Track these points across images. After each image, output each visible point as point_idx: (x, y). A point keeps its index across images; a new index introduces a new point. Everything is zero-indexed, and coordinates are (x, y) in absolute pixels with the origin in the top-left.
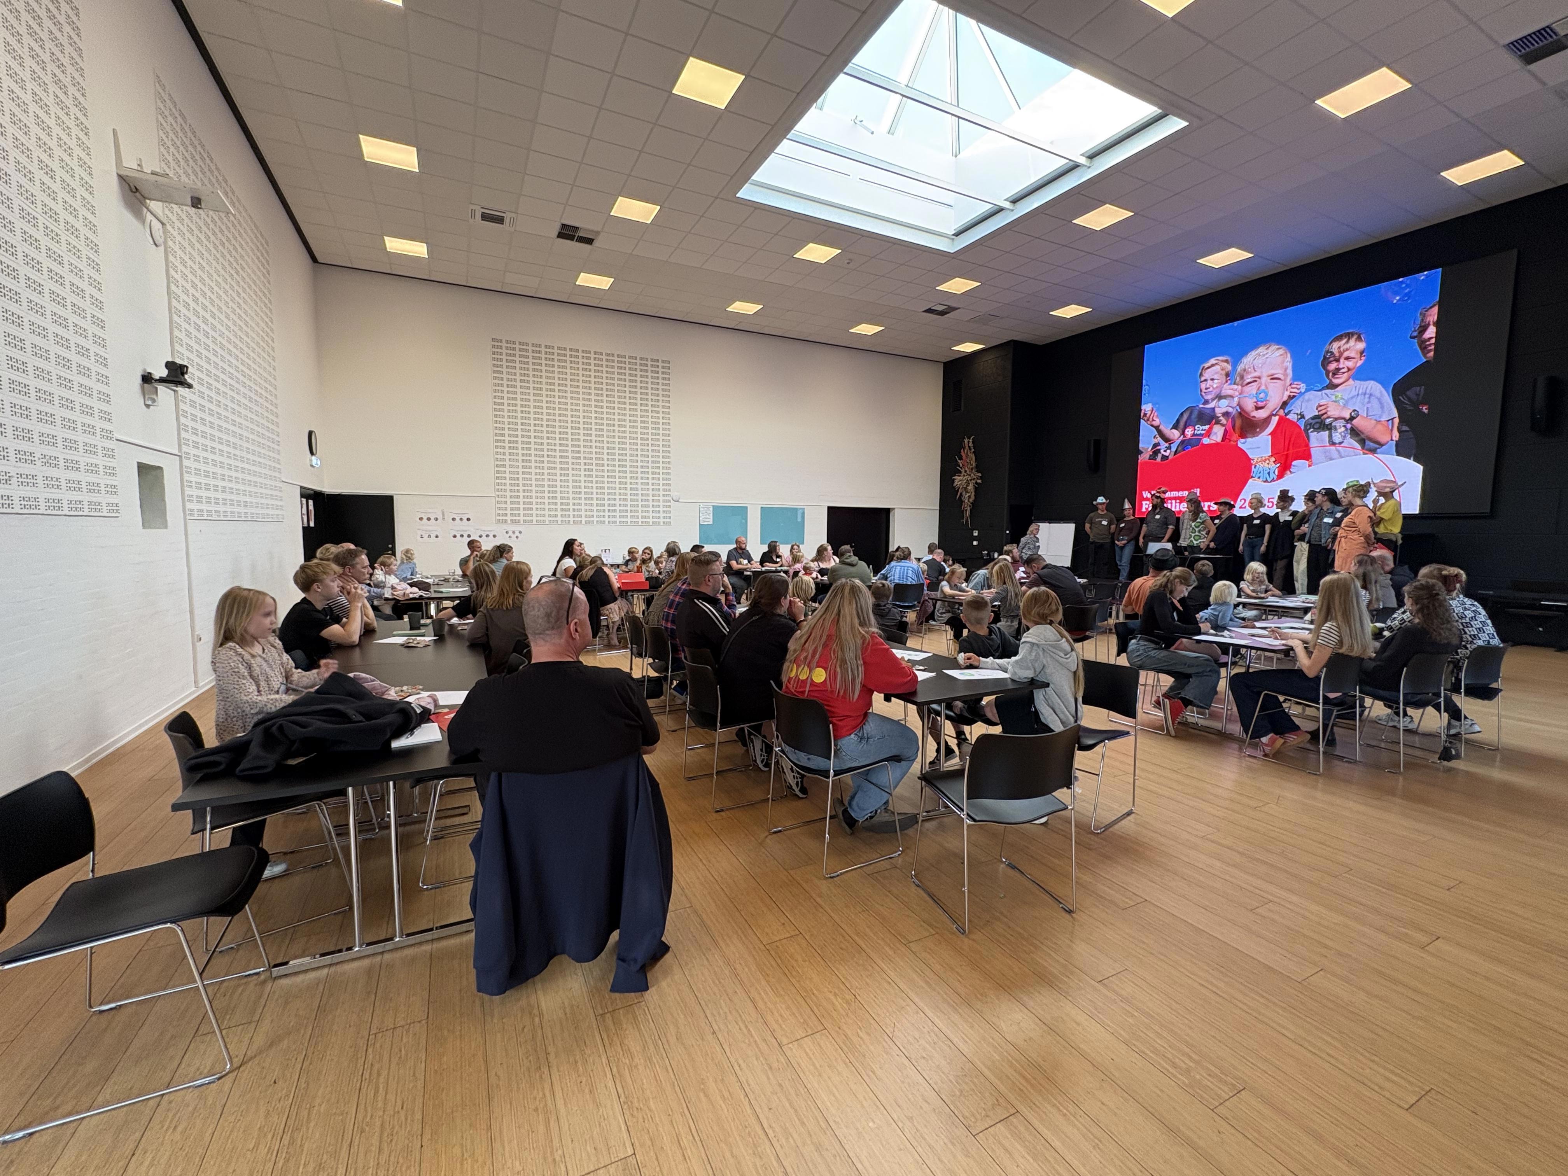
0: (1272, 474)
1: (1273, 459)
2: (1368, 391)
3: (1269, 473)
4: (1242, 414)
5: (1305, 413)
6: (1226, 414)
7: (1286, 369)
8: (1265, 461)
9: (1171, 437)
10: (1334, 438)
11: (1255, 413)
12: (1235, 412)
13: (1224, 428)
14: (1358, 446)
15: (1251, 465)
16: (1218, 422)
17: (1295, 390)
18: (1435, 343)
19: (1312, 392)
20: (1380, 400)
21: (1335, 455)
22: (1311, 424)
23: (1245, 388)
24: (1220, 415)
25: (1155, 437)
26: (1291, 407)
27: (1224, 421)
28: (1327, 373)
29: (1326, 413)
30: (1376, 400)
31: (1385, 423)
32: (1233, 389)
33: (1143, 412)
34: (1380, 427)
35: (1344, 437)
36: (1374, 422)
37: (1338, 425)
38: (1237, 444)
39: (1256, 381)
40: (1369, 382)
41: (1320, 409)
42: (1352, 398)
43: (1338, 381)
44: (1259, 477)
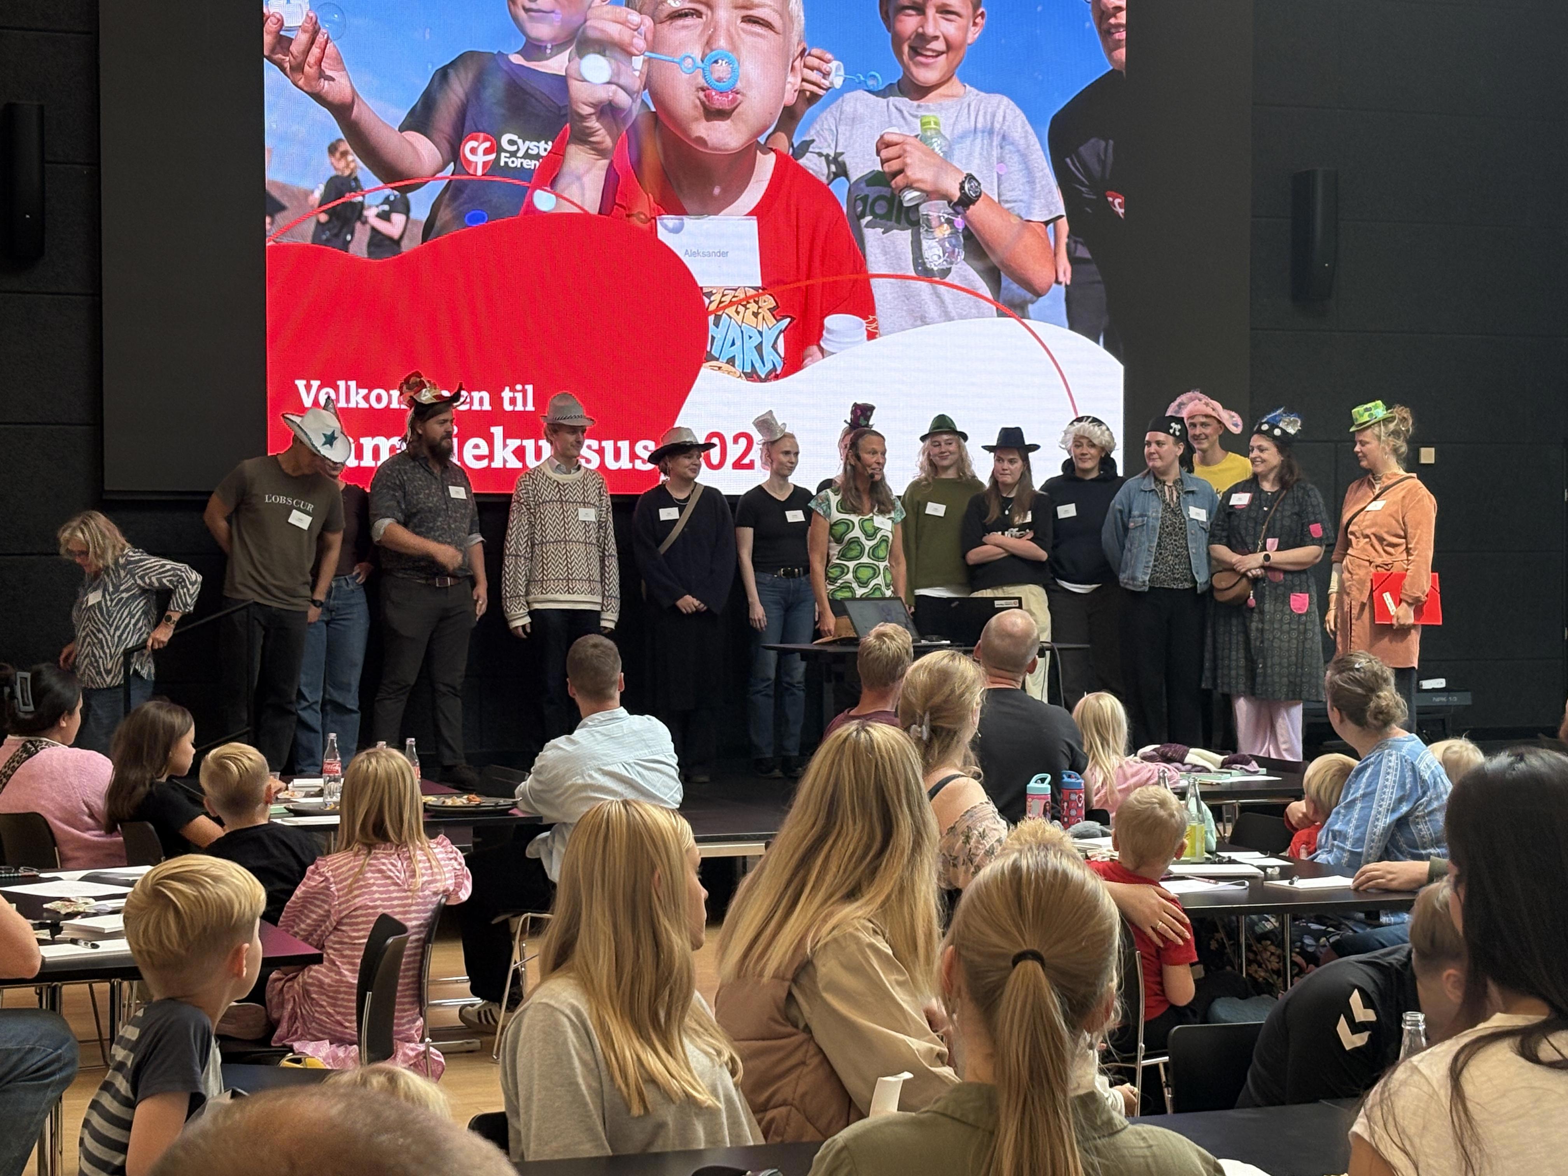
0: (767, 349)
1: (768, 302)
2: (997, 126)
3: (759, 348)
5: (846, 159)
6: (608, 111)
8: (745, 302)
9: (407, 162)
10: (927, 254)
11: (702, 129)
12: (636, 110)
13: (605, 162)
14: (984, 289)
15: (706, 313)
16: (583, 137)
17: (814, 76)
18: (1128, 26)
19: (861, 94)
20: (1024, 158)
21: (932, 310)
22: (865, 199)
23: (666, 29)
24: (587, 110)
25: (332, 149)
26: (807, 130)
27: (602, 135)
28: (897, 41)
29: (901, 171)
30: (1016, 158)
31: (1040, 229)
32: (624, 23)
33: (270, 26)
34: (1029, 239)
35: (950, 256)
36: (1015, 221)
37: (934, 214)
38: (654, 230)
39: (699, 14)
40: (996, 98)
41: (885, 153)
42: (963, 137)
43: (926, 75)
44: (731, 361)
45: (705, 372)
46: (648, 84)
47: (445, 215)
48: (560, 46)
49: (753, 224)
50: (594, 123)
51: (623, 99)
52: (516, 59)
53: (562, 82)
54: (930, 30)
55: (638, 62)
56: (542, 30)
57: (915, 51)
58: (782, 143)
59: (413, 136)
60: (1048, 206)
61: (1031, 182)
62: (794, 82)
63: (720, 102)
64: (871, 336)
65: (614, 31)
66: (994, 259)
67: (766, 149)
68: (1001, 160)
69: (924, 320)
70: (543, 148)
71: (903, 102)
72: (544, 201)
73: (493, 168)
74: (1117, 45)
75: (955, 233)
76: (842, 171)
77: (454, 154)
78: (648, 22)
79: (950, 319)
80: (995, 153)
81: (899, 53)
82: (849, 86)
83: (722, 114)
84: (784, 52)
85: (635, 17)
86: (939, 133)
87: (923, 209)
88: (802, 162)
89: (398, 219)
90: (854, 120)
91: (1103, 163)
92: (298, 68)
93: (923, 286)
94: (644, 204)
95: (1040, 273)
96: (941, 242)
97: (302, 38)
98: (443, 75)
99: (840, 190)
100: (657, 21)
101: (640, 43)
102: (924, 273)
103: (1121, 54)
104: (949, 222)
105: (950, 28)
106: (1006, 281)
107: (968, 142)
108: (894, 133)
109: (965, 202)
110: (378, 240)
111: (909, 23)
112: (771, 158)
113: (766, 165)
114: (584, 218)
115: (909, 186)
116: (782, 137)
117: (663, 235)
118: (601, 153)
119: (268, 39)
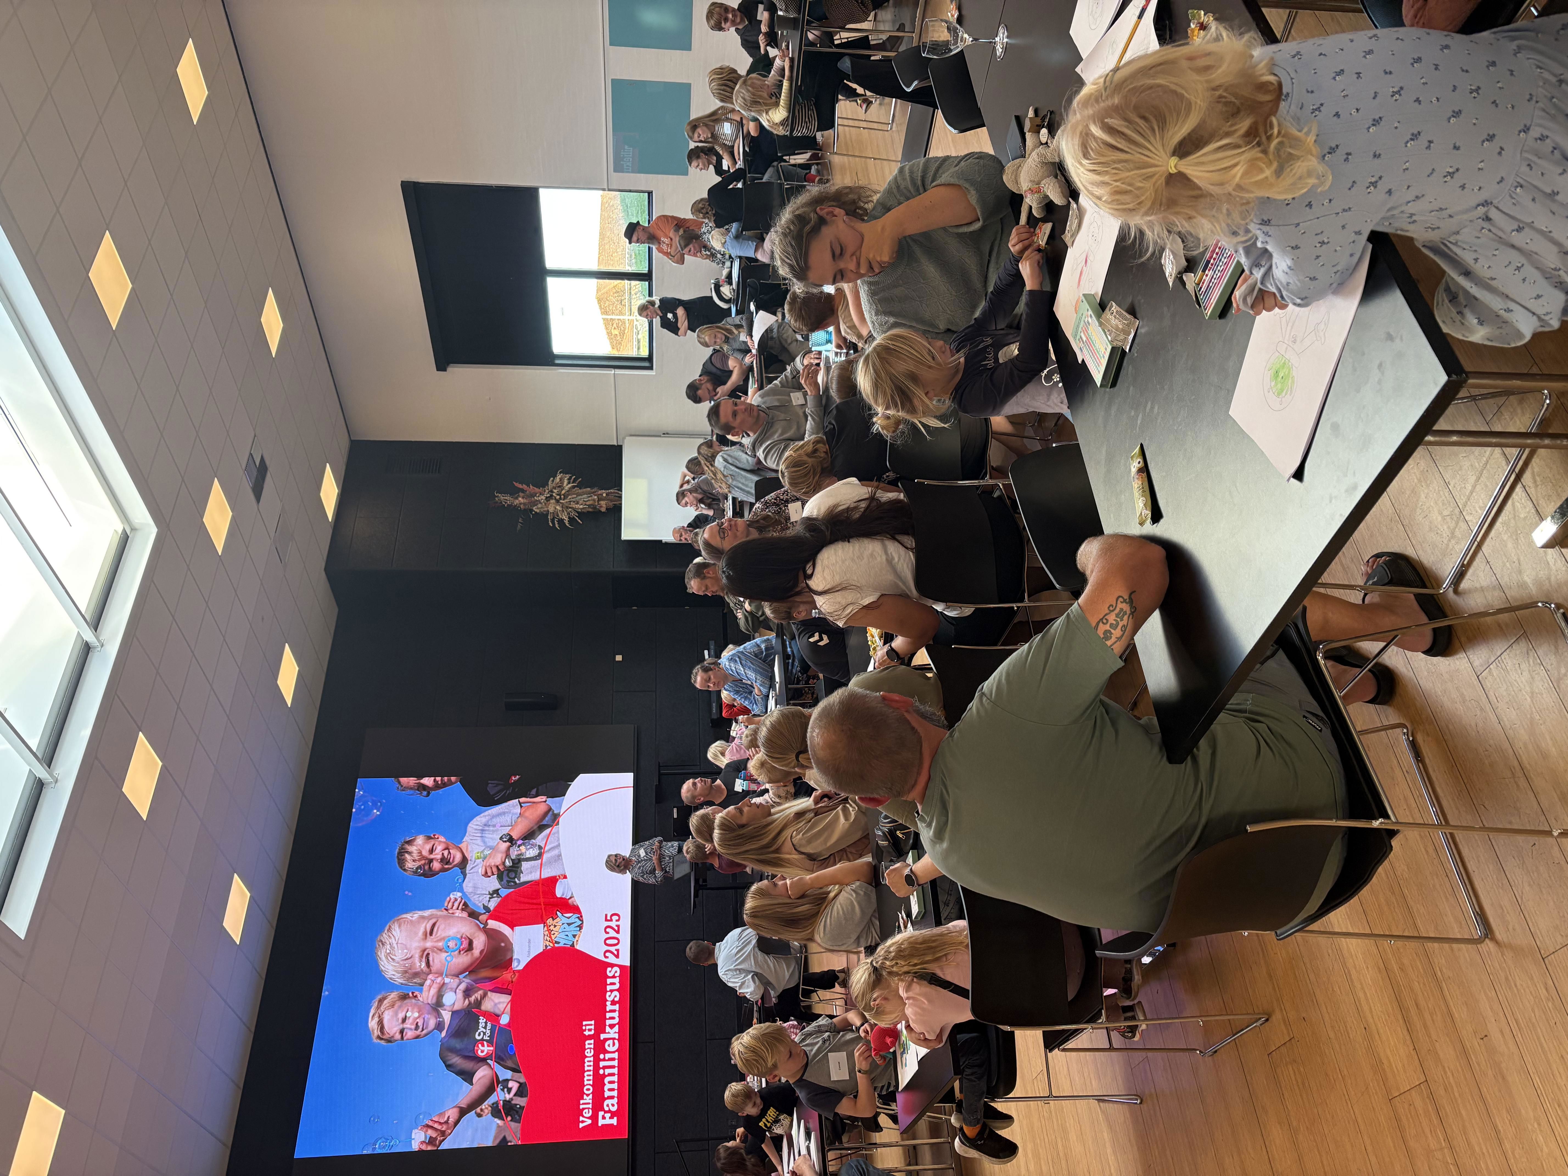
0: (570, 921)
1: (550, 921)
2: (480, 828)
3: (569, 924)
4: (472, 969)
5: (491, 890)
6: (467, 993)
7: (423, 917)
8: (550, 931)
9: (486, 1082)
10: (532, 855)
11: (476, 952)
12: (467, 980)
13: (489, 993)
14: (548, 831)
15: (554, 948)
16: (478, 1003)
17: (456, 904)
18: (442, 776)
19: (464, 885)
20: (493, 817)
21: (555, 852)
22: (508, 882)
23: (434, 969)
24: (467, 1002)
25: (479, 1115)
26: (479, 907)
27: (478, 995)
28: (443, 870)
29: (497, 867)
30: (494, 820)
31: (523, 809)
32: (430, 987)
33: (424, 1147)
34: (527, 814)
35: (533, 845)
36: (520, 819)
37: (516, 853)
38: (518, 971)
39: (428, 954)
40: (469, 829)
41: (489, 874)
42: (484, 842)
43: (458, 858)
44: (574, 936)
45: (578, 947)
46: (457, 976)
47: (509, 1063)
48: (439, 1015)
49: (516, 928)
50: (472, 999)
51: (463, 986)
52: (444, 1034)
53: (454, 1013)
54: (439, 857)
55: (447, 980)
56: (432, 1023)
57: (448, 863)
58: (483, 918)
59: (475, 1080)
60: (514, 806)
61: (504, 813)
62: (458, 913)
63: (465, 944)
64: (565, 877)
65: (433, 991)
66: (535, 827)
67: (486, 924)
68: (494, 826)
69: (560, 856)
70: (482, 1020)
71: (468, 867)
72: (505, 1020)
73: (490, 1042)
74: (449, 780)
75: (524, 844)
76: (496, 892)
77: (483, 1060)
78: (430, 976)
79: (559, 845)
80: (491, 828)
81: (449, 869)
82: (461, 890)
83: (471, 943)
84: (445, 917)
85: (428, 982)
86: (482, 852)
87: (513, 857)
88: (492, 909)
89: (510, 1084)
90: (475, 887)
91: (497, 785)
92: (443, 1133)
93: (545, 857)
94: (507, 976)
95: (542, 808)
96: (527, 849)
97: (431, 1133)
98: (449, 1067)
99: (504, 892)
100: (430, 972)
101: (439, 980)
102: (540, 856)
103: (453, 779)
104: (519, 846)
105: (439, 848)
106: (544, 822)
107: (486, 840)
108: (481, 871)
109: (511, 840)
110: (520, 1093)
111: (436, 865)
112: (490, 922)
113: (493, 924)
114: (513, 1002)
115: (504, 863)
116: (481, 918)
117: (521, 967)
118: (484, 996)
119: (429, 1148)
